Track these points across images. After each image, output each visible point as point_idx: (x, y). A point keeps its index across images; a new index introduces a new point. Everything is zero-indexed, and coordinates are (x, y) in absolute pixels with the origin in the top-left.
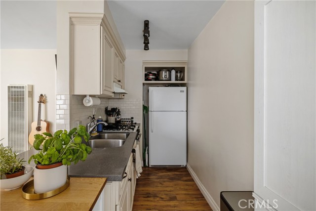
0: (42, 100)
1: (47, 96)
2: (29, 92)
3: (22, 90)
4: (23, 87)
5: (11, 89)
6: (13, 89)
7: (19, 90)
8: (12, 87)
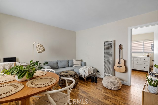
0: (121, 47)
1: (123, 45)
2: (114, 43)
3: (111, 43)
4: (111, 41)
5: (106, 43)
6: (107, 43)
7: (109, 43)
8: (106, 42)
